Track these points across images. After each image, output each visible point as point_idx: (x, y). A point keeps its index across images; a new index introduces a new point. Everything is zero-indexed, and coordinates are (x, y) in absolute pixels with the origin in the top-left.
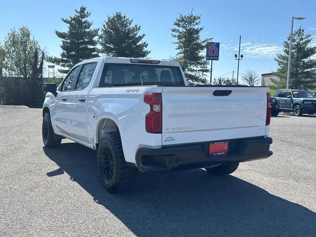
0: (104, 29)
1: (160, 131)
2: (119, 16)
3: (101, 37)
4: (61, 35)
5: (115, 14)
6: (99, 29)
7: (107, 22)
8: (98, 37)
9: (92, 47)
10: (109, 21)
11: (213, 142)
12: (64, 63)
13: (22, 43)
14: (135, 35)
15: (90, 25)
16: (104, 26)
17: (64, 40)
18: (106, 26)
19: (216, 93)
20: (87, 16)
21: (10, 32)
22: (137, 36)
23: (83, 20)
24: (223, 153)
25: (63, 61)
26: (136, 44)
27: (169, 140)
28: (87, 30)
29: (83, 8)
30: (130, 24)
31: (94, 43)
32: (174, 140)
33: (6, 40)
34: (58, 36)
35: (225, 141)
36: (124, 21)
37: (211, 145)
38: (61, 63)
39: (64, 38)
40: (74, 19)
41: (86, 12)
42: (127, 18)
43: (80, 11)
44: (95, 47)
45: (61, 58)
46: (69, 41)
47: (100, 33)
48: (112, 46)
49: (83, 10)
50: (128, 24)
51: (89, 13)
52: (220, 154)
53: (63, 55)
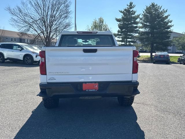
0: (144, 14)
1: (45, 74)
2: (153, 5)
3: (141, 19)
4: (118, 20)
5: (151, 4)
6: (140, 14)
7: (145, 9)
8: (139, 19)
9: (135, 25)
10: (147, 8)
11: (86, 83)
12: (119, 36)
13: (99, 26)
14: (163, 15)
15: (135, 12)
16: (144, 12)
17: (120, 23)
18: (145, 12)
19: (85, 51)
20: (134, 7)
21: (94, 21)
22: (164, 16)
23: (131, 10)
24: (94, 90)
25: (118, 35)
26: (163, 21)
27: (52, 80)
28: (133, 16)
29: (131, 3)
30: (160, 9)
31: (137, 23)
32: (55, 79)
33: (92, 25)
34: (117, 21)
35: (95, 82)
36: (157, 7)
37: (84, 84)
38: (118, 36)
39: (120, 22)
40: (125, 10)
41: (133, 5)
42: (158, 5)
43: (129, 5)
44: (137, 25)
45: (117, 33)
46: (122, 23)
47: (141, 17)
48: (148, 24)
49: (131, 4)
50: (159, 9)
51: (135, 5)
52: (91, 90)
53: (119, 31)
